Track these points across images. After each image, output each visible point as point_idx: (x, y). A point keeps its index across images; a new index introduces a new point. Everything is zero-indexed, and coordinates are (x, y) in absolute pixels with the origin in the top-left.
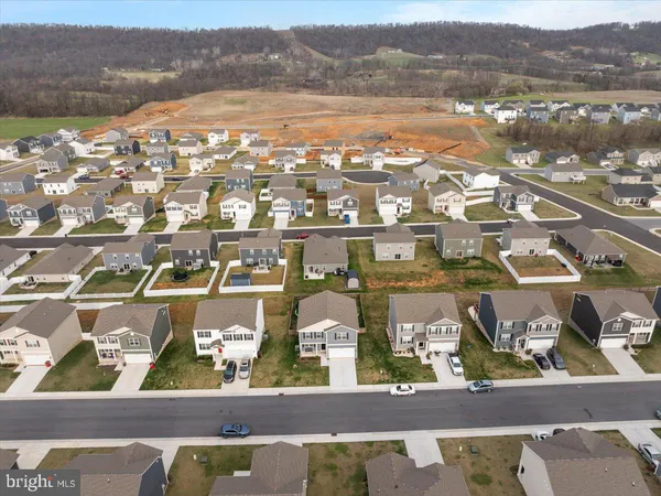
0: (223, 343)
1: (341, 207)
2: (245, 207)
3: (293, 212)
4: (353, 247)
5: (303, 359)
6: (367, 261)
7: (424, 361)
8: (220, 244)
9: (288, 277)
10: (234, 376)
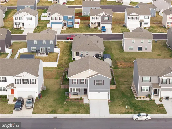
0: (15, 85)
1: (99, 21)
2: (31, 19)
3: (65, 24)
4: (107, 44)
5: (71, 99)
6: (118, 52)
7: (158, 102)
8: (12, 42)
9: (60, 59)
10: (22, 106)
